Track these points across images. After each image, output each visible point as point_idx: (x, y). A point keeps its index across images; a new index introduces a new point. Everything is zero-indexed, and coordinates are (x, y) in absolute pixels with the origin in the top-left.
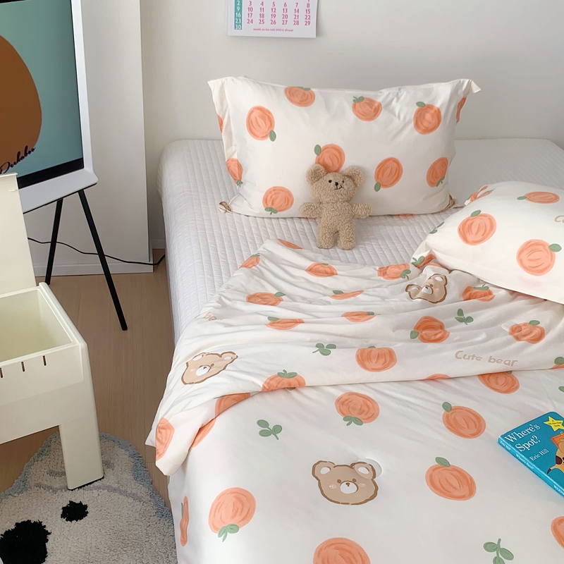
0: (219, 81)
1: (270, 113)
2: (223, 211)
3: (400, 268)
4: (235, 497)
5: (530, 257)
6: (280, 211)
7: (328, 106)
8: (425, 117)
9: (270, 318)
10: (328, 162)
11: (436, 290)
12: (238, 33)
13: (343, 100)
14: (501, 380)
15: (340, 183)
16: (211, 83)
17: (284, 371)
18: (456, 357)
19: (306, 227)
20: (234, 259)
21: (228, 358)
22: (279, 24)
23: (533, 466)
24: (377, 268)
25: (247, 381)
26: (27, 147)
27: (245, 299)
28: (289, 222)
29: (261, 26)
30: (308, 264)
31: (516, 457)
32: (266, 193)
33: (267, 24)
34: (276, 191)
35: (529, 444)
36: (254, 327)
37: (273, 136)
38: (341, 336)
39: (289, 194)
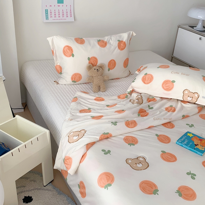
0: (51, 38)
1: (71, 47)
2: (56, 84)
3: (124, 95)
4: (106, 175)
5: (166, 86)
6: (77, 82)
7: (90, 44)
8: (121, 45)
9: (91, 117)
10: (93, 63)
11: (140, 100)
12: (47, 21)
13: (94, 41)
14: (169, 125)
15: (98, 69)
16: (48, 39)
17: (104, 132)
18: (154, 120)
19: (87, 86)
20: (68, 99)
21: (83, 132)
22: (61, 17)
23: (189, 148)
24: (117, 96)
25: (94, 138)
27: (79, 112)
29: (55, 18)
30: (94, 98)
31: (183, 147)
32: (72, 76)
33: (57, 17)
34: (76, 75)
35: (186, 142)
37: (73, 55)
38: (117, 119)
39: (80, 75)
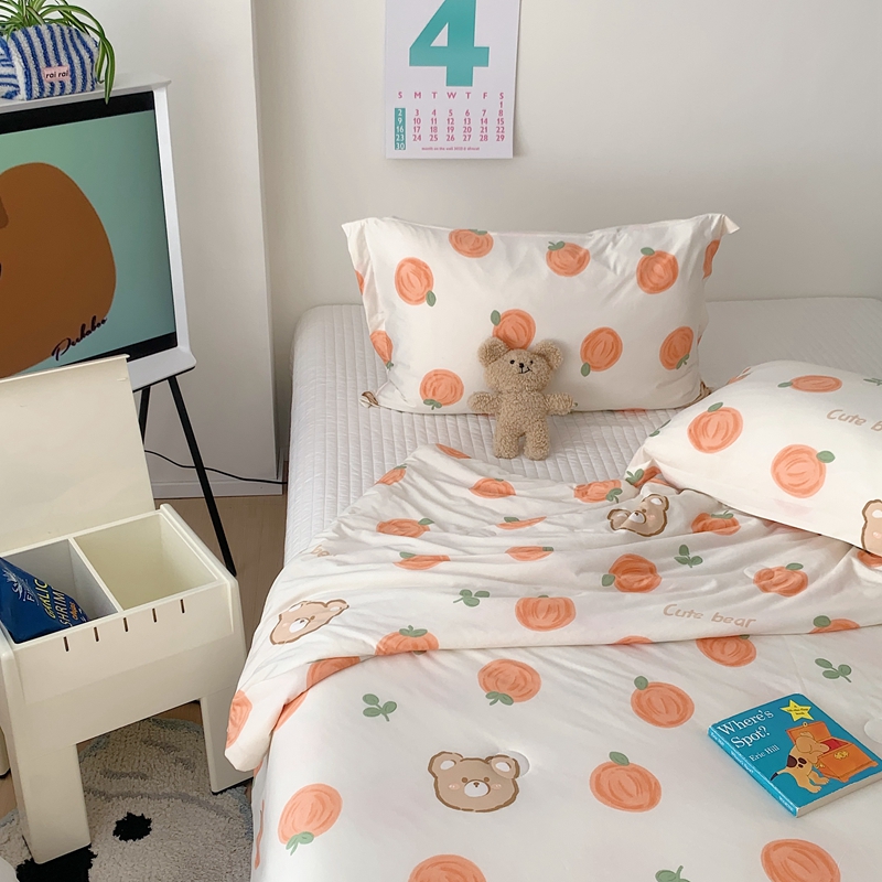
0: (357, 224)
1: (427, 267)
2: (366, 406)
3: (607, 487)
4: (316, 796)
5: (790, 471)
6: (445, 404)
7: (510, 256)
8: (654, 270)
9: (403, 554)
10: (512, 335)
11: (651, 518)
12: (400, 154)
13: (532, 248)
14: (731, 647)
15: (527, 364)
16: (345, 227)
17: (410, 627)
18: (665, 613)
19: (483, 427)
20: (371, 470)
21: (335, 608)
22: (459, 141)
23: (753, 770)
24: (575, 486)
25: (355, 640)
26: (94, 318)
27: (374, 527)
28: (459, 421)
29: (433, 144)
30: (474, 479)
31: (732, 756)
32: (424, 379)
33: (442, 140)
34: (439, 377)
35: (752, 738)
36: (378, 566)
37: (431, 299)
38: (499, 580)
39: (458, 381)
